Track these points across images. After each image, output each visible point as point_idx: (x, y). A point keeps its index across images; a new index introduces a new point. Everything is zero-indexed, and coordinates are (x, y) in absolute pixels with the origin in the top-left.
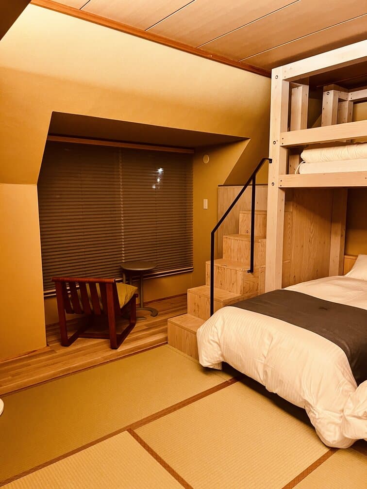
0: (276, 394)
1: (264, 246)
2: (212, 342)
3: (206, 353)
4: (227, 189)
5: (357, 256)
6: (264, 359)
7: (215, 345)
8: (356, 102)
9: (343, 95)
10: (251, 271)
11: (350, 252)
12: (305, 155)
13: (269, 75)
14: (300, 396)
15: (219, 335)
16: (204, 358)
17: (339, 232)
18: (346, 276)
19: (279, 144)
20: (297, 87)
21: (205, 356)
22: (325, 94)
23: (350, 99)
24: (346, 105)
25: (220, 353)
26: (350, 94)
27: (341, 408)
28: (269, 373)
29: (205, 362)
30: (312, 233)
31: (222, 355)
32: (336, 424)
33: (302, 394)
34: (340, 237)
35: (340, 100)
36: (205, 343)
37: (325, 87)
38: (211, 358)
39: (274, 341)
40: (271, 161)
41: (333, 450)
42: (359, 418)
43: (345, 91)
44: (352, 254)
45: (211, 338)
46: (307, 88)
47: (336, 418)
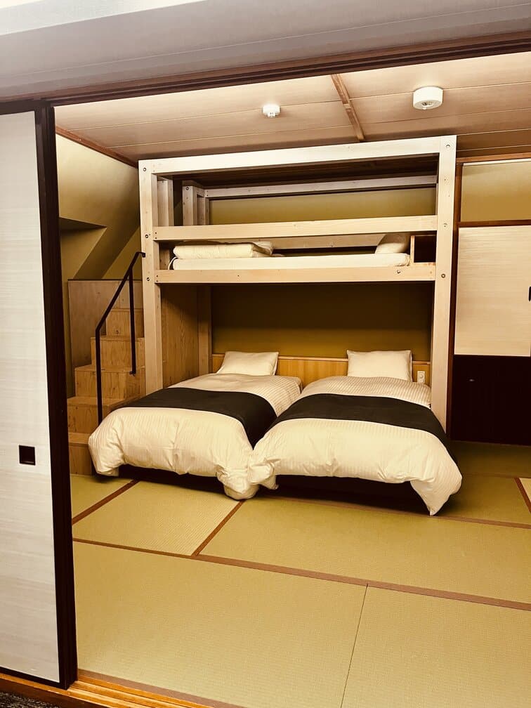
0: (188, 474)
1: (143, 345)
2: (111, 445)
3: (105, 457)
4: (81, 283)
5: (224, 354)
6: (172, 445)
7: (115, 447)
8: (211, 199)
9: (200, 191)
10: (134, 372)
11: (217, 351)
12: (177, 250)
13: (136, 166)
14: (212, 463)
15: (119, 435)
16: (103, 463)
17: (207, 330)
18: (218, 373)
19: (151, 239)
20: (163, 180)
21: (104, 461)
22: (184, 188)
23: (206, 196)
24: (203, 201)
25: (120, 454)
26: (206, 190)
27: (245, 464)
28: (180, 455)
29: (104, 467)
30: (182, 331)
31: (123, 458)
32: (242, 477)
33: (214, 462)
34: (207, 337)
35: (199, 196)
36: (102, 447)
37: (183, 182)
38: (111, 462)
39: (181, 426)
40: (144, 255)
41: (242, 501)
42: (261, 465)
43: (201, 188)
44: (218, 352)
45: (111, 441)
46: (172, 182)
47: (242, 473)
